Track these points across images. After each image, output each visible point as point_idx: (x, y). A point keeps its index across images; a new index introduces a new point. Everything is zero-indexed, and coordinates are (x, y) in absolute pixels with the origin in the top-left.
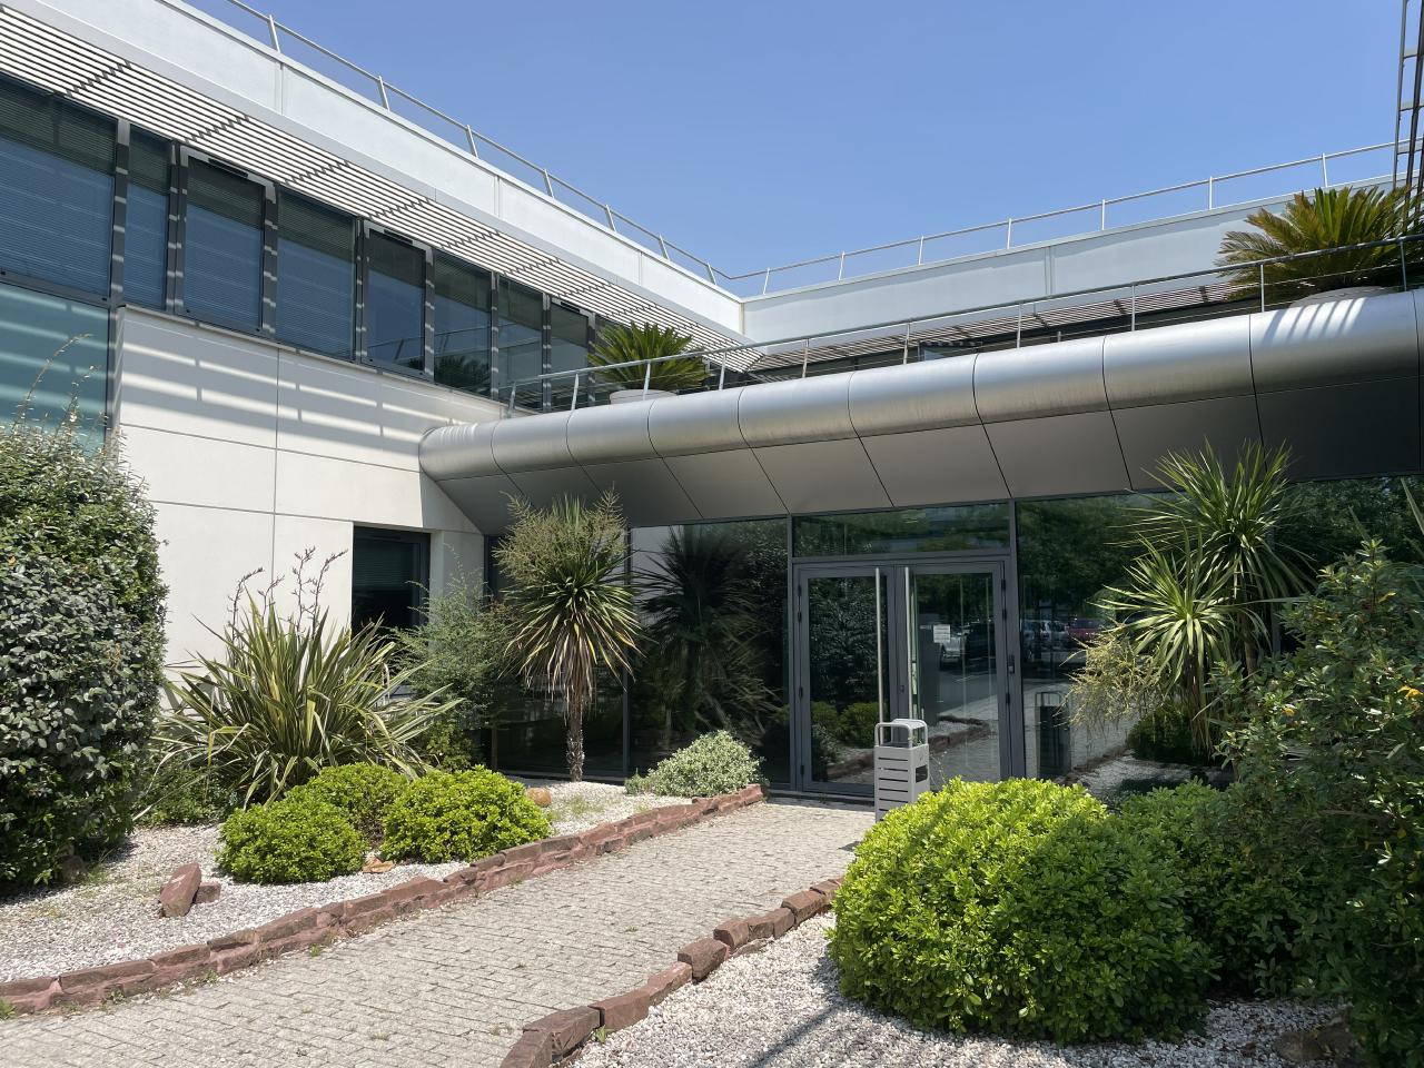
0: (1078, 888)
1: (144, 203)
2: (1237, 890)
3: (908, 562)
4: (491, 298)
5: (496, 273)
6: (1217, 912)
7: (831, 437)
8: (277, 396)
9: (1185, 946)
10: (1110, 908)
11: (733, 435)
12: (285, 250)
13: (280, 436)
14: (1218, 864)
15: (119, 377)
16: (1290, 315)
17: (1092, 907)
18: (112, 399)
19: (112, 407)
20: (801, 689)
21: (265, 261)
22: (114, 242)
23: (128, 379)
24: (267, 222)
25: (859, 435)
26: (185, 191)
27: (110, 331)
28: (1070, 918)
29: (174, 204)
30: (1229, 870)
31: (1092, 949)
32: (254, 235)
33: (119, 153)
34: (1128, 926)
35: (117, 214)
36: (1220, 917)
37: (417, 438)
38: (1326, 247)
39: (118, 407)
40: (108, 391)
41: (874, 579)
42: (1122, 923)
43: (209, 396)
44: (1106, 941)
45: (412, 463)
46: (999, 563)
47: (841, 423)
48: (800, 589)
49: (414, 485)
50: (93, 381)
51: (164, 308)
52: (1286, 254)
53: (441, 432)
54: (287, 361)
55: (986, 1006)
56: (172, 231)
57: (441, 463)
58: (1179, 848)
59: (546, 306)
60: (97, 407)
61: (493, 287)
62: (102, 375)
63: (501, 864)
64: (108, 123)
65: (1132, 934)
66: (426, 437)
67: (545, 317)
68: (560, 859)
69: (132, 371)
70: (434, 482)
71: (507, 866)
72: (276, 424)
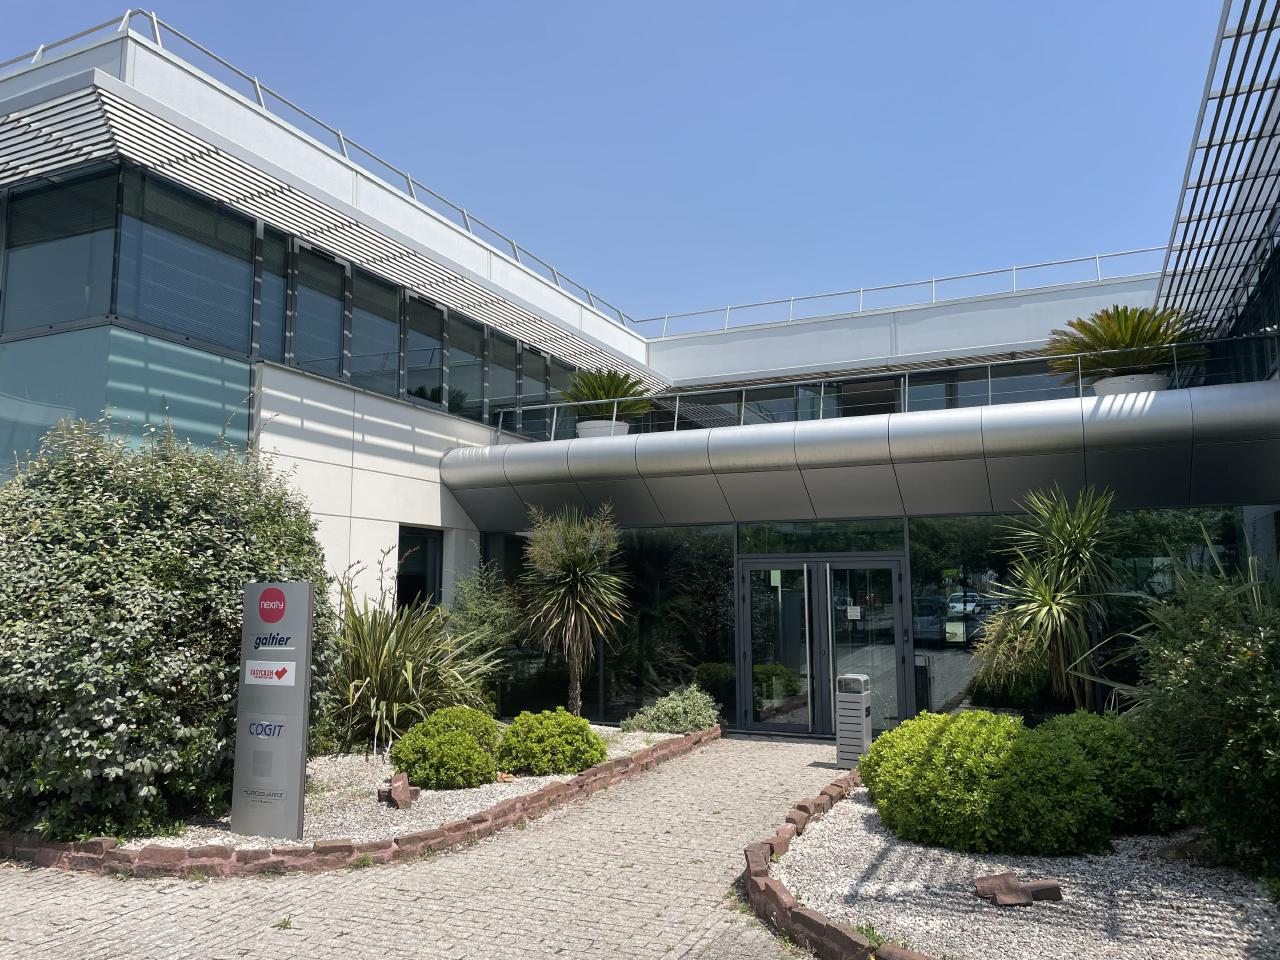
0: (1046, 768)
1: (270, 281)
2: (1122, 772)
3: (828, 559)
4: (484, 345)
5: (488, 326)
6: (1112, 785)
7: (778, 468)
8: (352, 424)
9: (1105, 801)
10: (1066, 780)
11: (703, 464)
12: (356, 315)
13: (356, 455)
14: (1109, 758)
15: (259, 412)
16: (1108, 400)
17: (1054, 779)
18: (253, 429)
19: (252, 435)
20: (745, 654)
21: (345, 322)
22: (253, 312)
23: (265, 414)
24: (347, 293)
25: (800, 467)
26: (296, 272)
27: (251, 378)
28: (1043, 785)
29: (289, 281)
30: (1116, 761)
31: (1057, 802)
32: (337, 304)
33: (256, 245)
34: (1075, 789)
35: (255, 289)
36: (1113, 788)
37: (438, 454)
38: (1122, 347)
39: (258, 435)
40: (249, 423)
41: (803, 571)
42: (1071, 787)
43: (309, 425)
44: (1063, 797)
45: (434, 474)
46: (897, 561)
47: (788, 458)
48: (743, 578)
49: (435, 494)
50: (238, 415)
51: (283, 360)
52: (1096, 350)
53: (460, 452)
54: (361, 399)
55: (999, 836)
56: (288, 302)
57: (455, 476)
58: (1084, 749)
59: (519, 351)
60: (242, 435)
61: (486, 337)
62: (245, 411)
63: (596, 775)
64: (249, 223)
65: (1078, 793)
66: (445, 455)
67: (519, 358)
68: (623, 773)
69: (268, 409)
70: (450, 490)
71: (599, 776)
72: (352, 446)
